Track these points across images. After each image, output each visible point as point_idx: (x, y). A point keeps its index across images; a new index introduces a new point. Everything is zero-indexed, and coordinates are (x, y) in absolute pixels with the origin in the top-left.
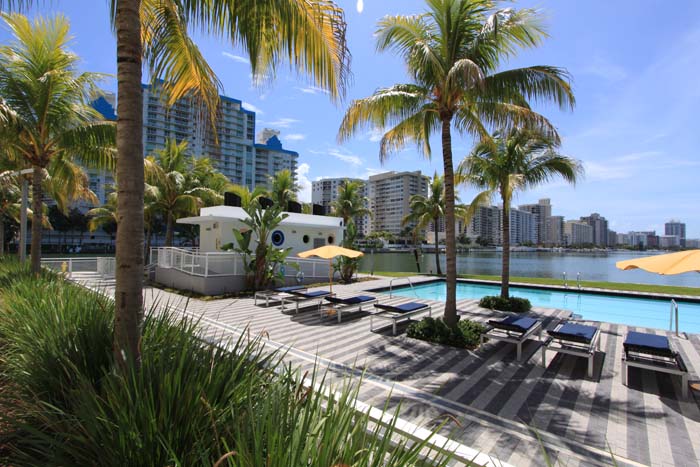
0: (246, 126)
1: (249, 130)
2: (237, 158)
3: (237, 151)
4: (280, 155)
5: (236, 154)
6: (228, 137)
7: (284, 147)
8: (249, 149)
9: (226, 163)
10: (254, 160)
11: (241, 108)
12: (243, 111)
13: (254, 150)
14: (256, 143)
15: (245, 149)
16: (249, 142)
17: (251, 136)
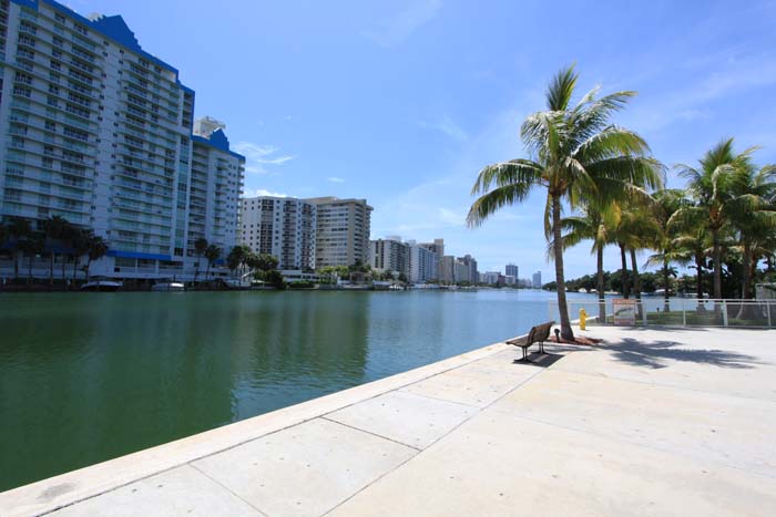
0: (182, 107)
1: (185, 113)
2: (168, 151)
3: (168, 140)
4: (225, 157)
5: (165, 144)
6: (155, 117)
7: (231, 148)
8: (184, 140)
9: (150, 155)
10: (190, 157)
11: (178, 81)
12: (178, 85)
13: (191, 143)
14: (194, 134)
15: (179, 140)
16: (185, 131)
17: (188, 123)
